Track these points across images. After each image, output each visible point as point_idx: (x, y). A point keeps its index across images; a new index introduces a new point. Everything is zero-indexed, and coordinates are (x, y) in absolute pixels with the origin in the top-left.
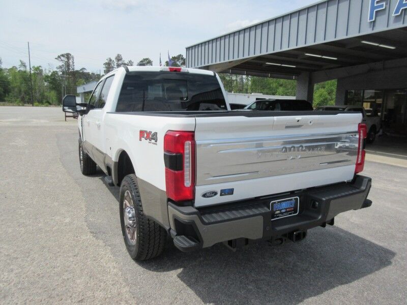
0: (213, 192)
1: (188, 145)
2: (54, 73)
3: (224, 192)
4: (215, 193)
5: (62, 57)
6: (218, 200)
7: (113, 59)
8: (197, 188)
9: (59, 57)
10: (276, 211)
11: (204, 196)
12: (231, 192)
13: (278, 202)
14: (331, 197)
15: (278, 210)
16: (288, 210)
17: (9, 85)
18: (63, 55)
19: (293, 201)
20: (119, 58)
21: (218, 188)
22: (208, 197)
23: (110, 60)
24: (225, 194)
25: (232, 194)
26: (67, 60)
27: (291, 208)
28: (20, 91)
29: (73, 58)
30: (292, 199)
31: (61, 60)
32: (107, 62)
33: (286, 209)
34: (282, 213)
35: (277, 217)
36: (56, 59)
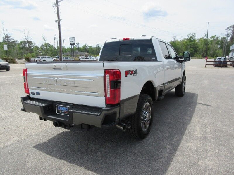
2: (224, 39)
5: (230, 28)
9: (228, 28)
10: (59, 110)
13: (60, 106)
16: (65, 112)
17: (198, 47)
18: (231, 27)
19: (68, 109)
27: (67, 111)
28: (203, 50)
30: (66, 107)
31: (229, 30)
35: (61, 113)
36: (226, 29)
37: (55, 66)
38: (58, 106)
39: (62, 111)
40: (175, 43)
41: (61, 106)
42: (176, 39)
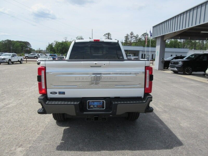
0: (55, 92)
1: (43, 72)
3: (60, 93)
4: (56, 93)
5: (106, 35)
6: (57, 96)
7: (129, 34)
8: (47, 90)
9: (105, 35)
10: (91, 105)
11: (51, 93)
12: (64, 93)
13: (92, 102)
14: (119, 103)
15: (92, 105)
16: (98, 106)
18: (106, 34)
19: (102, 103)
20: (132, 34)
21: (57, 91)
22: (53, 94)
23: (128, 35)
24: (61, 94)
25: (65, 94)
26: (108, 36)
27: (101, 105)
29: (111, 35)
30: (100, 101)
31: (106, 36)
32: (126, 36)
33: (97, 105)
34: (95, 107)
35: (92, 108)
36: (104, 36)
37: (96, 64)
38: (90, 101)
39: (94, 106)
40: (66, 43)
41: (94, 102)
42: (67, 40)
